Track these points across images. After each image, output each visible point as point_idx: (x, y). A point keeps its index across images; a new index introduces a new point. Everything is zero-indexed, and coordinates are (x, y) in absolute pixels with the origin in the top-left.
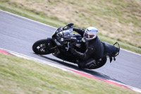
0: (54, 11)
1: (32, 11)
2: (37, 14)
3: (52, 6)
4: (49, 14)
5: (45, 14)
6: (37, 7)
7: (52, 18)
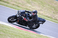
0: (55, 16)
1: (47, 16)
2: (49, 17)
3: (55, 14)
4: (54, 18)
5: (52, 18)
6: (49, 15)
7: (55, 19)
